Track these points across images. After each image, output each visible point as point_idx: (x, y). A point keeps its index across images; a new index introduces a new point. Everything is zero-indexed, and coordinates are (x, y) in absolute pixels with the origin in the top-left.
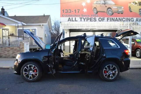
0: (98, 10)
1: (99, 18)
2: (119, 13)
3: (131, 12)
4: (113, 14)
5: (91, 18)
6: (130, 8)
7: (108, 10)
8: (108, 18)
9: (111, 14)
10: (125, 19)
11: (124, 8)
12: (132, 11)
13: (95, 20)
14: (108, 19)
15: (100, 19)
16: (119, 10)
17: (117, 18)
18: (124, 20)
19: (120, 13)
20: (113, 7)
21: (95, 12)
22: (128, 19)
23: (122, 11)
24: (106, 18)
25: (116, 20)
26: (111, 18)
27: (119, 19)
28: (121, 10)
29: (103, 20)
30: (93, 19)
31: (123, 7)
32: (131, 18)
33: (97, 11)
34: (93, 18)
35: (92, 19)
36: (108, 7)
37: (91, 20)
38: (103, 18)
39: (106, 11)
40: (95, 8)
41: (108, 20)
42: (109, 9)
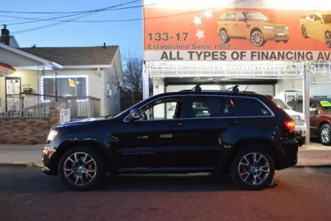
0: (231, 33)
1: (232, 51)
2: (278, 41)
3: (306, 37)
4: (264, 42)
5: (213, 53)
6: (304, 30)
7: (254, 34)
8: (252, 53)
9: (261, 43)
10: (292, 53)
11: (288, 30)
12: (308, 35)
13: (223, 57)
14: (254, 54)
15: (235, 56)
16: (279, 34)
17: (273, 53)
18: (290, 56)
19: (280, 41)
20: (266, 27)
21: (223, 38)
22: (299, 53)
23: (285, 36)
24: (248, 53)
25: (271, 57)
26: (261, 52)
27: (279, 53)
28: (283, 34)
29: (242, 56)
30: (219, 54)
31: (287, 28)
32: (305, 52)
33: (228, 36)
34: (220, 51)
35: (217, 55)
36: (252, 27)
37: (213, 56)
38: (241, 53)
39: (248, 35)
40: (223, 29)
41: (252, 56)
42: (256, 32)
